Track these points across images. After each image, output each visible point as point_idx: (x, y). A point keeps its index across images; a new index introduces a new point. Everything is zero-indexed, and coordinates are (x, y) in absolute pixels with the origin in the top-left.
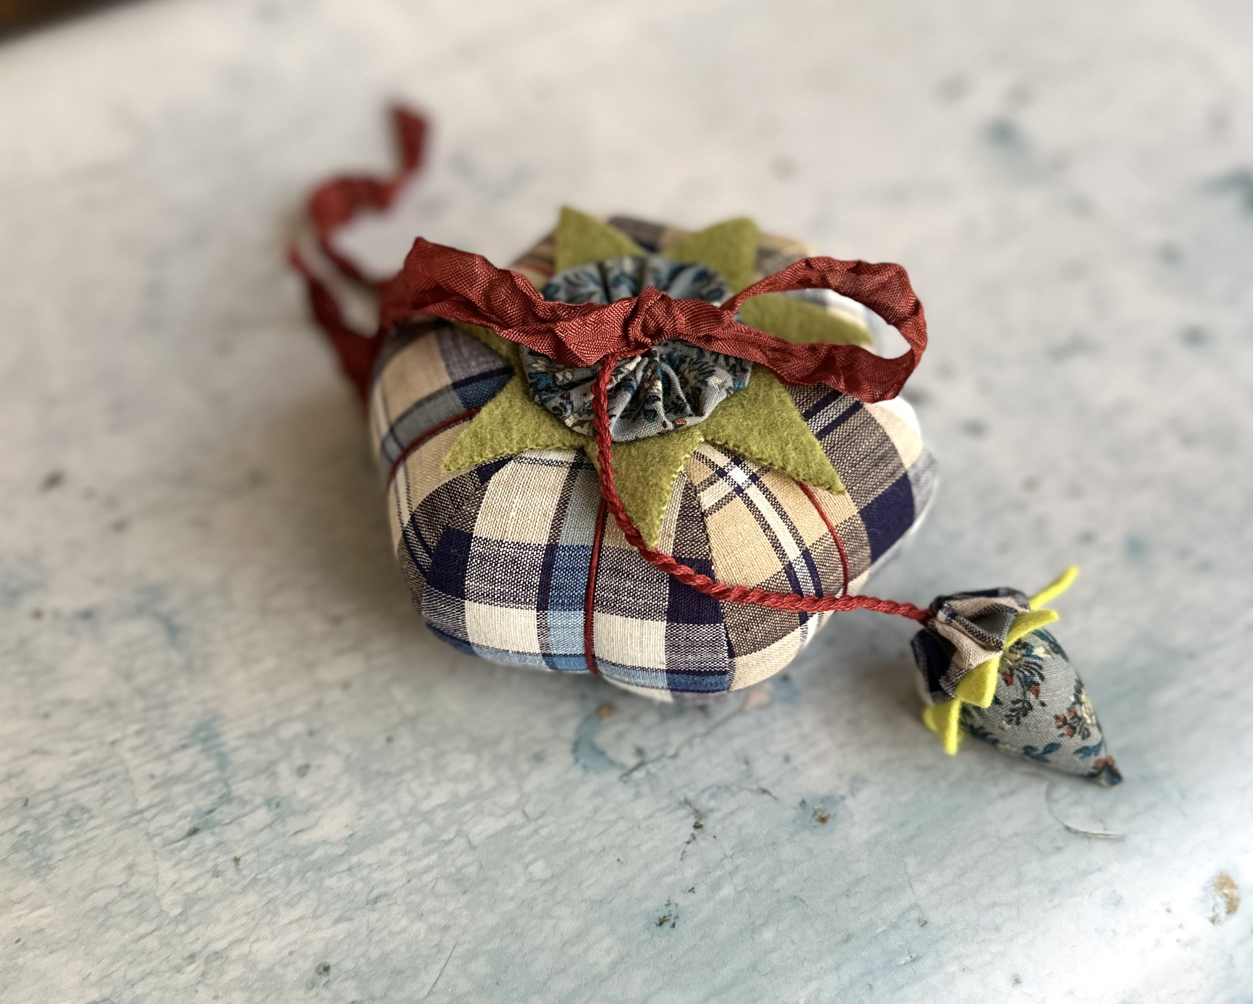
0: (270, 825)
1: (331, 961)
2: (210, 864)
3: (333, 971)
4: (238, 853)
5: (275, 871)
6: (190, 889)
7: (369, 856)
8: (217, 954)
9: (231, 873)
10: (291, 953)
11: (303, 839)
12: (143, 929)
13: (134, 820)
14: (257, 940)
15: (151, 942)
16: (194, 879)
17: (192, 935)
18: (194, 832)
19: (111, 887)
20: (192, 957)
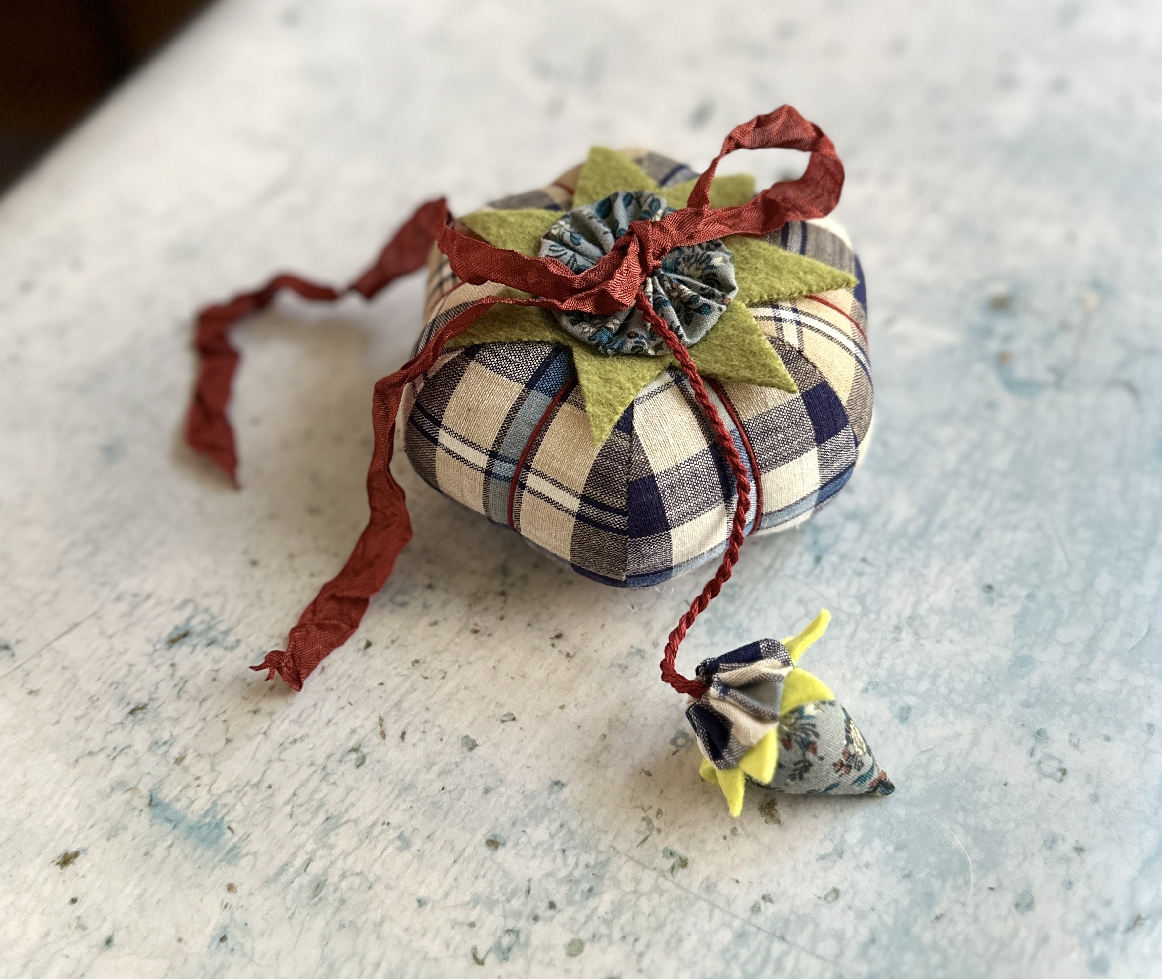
0: (863, 530)
1: (989, 581)
2: (849, 571)
3: (995, 586)
4: (861, 554)
5: (896, 552)
6: (853, 591)
7: (946, 512)
8: (912, 618)
9: (868, 569)
10: (957, 591)
11: (893, 526)
12: (849, 630)
13: (771, 573)
14: (928, 596)
15: (862, 635)
16: (849, 585)
17: (883, 617)
18: (818, 559)
19: (800, 619)
20: (898, 628)
